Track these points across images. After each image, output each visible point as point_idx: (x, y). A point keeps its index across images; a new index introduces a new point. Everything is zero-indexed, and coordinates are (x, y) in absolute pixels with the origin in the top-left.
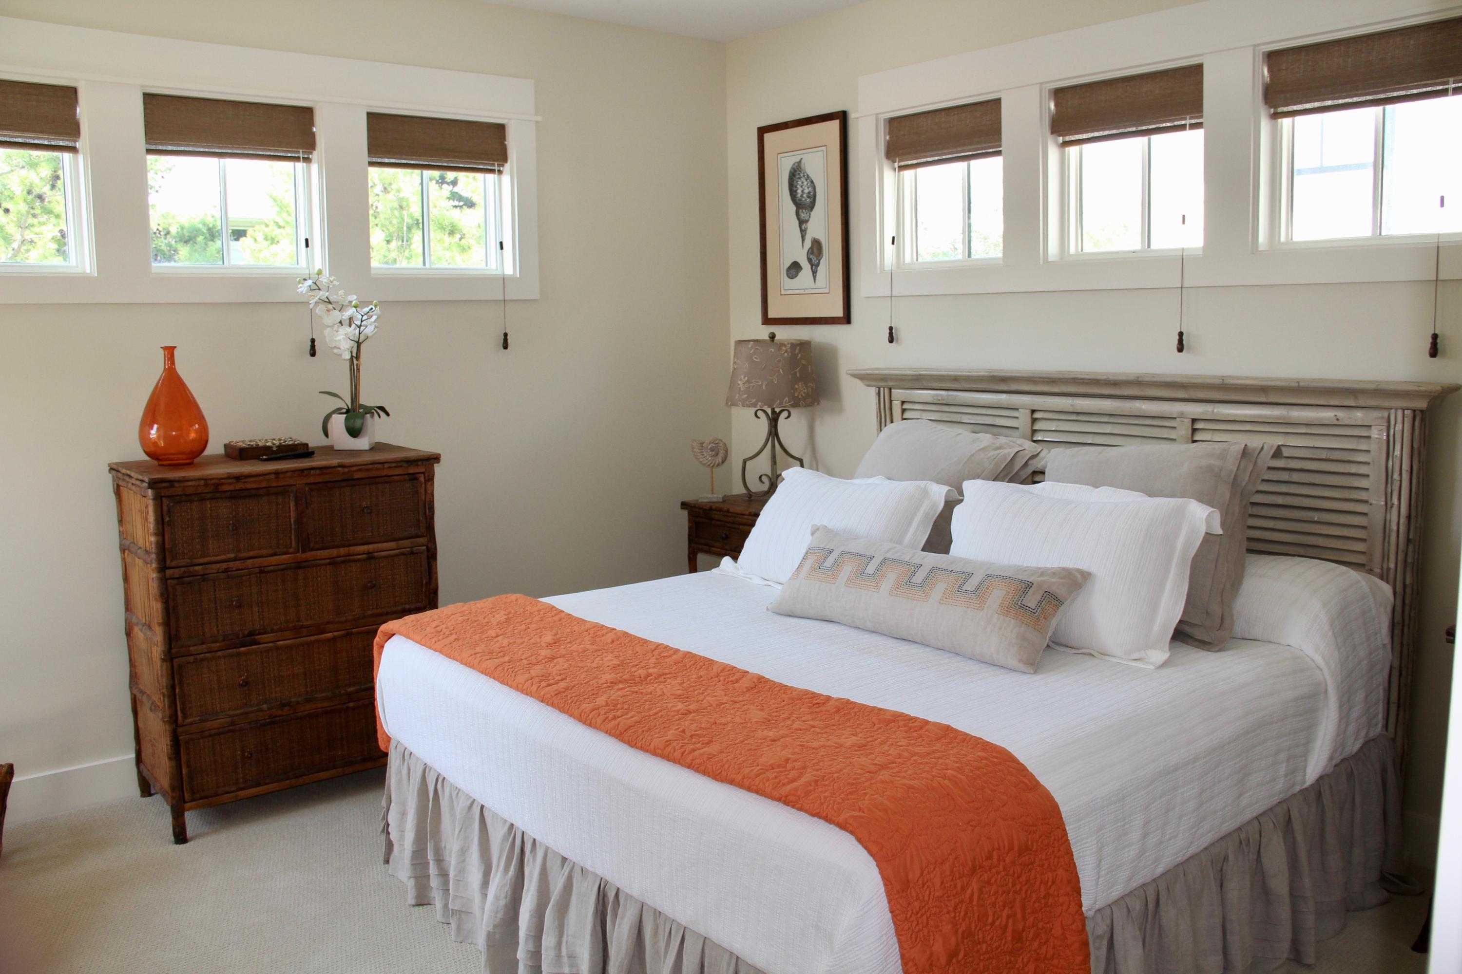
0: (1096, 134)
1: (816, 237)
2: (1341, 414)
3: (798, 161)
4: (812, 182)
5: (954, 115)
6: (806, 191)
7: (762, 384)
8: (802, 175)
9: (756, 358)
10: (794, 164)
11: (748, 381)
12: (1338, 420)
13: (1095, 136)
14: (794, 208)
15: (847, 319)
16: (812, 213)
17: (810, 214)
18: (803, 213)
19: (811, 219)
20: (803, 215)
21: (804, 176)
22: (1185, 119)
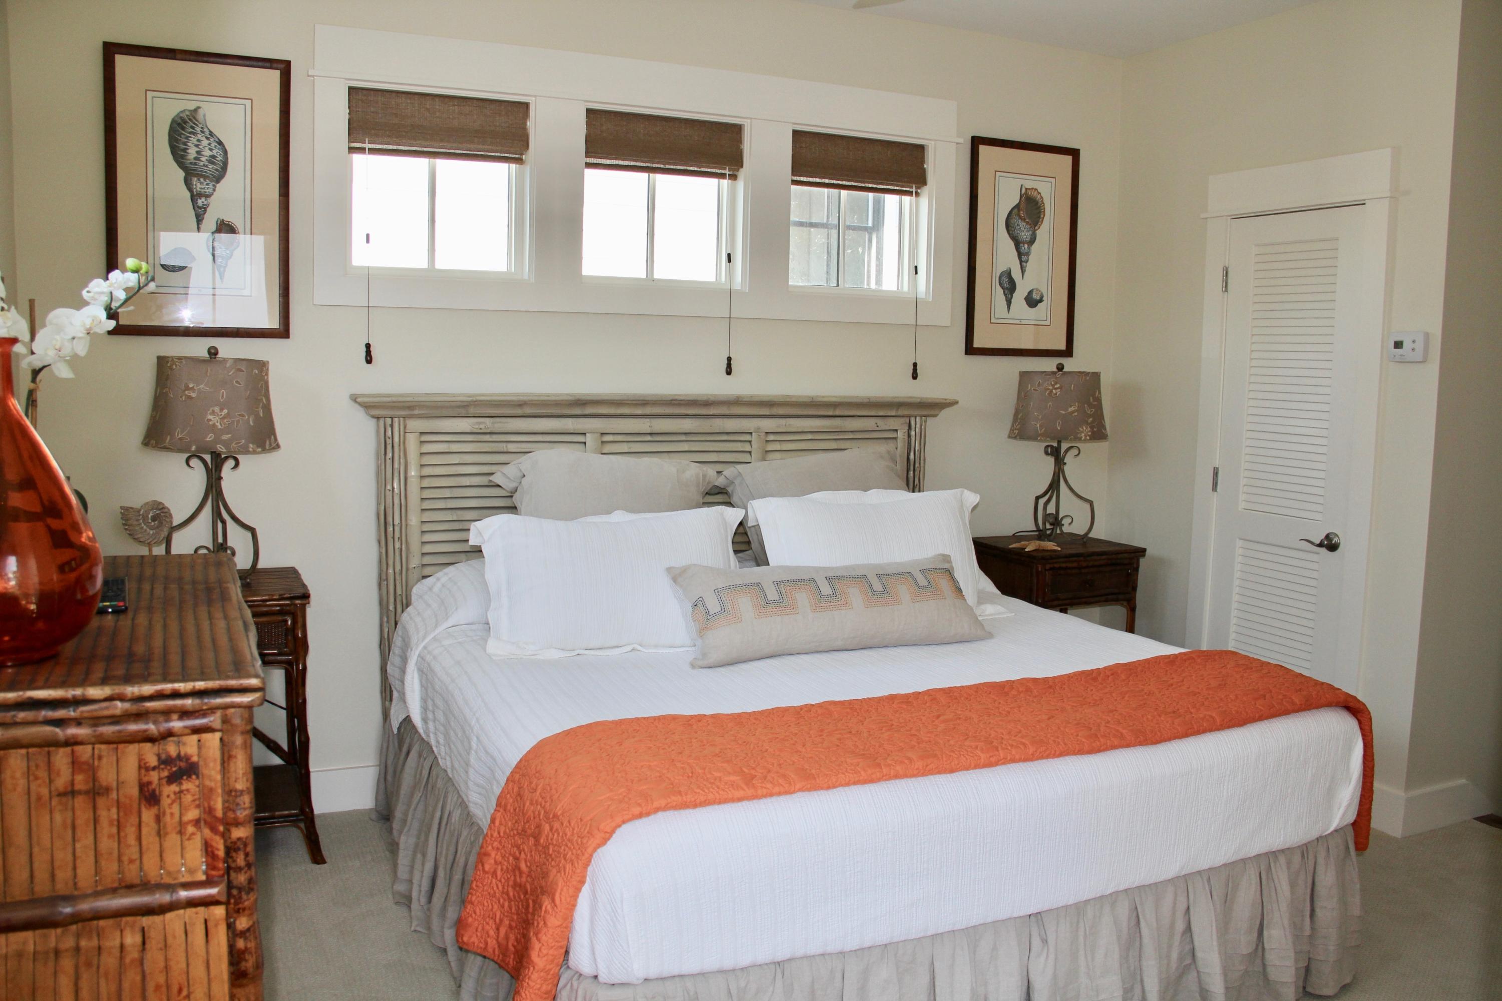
0: (621, 163)
1: (226, 219)
2: (880, 422)
3: (193, 108)
4: (220, 143)
5: (454, 105)
6: (207, 153)
7: (249, 418)
8: (198, 129)
9: (237, 382)
10: (184, 111)
11: (228, 416)
12: (878, 426)
13: (620, 164)
14: (181, 174)
15: (284, 332)
16: (218, 186)
17: (214, 186)
18: (201, 183)
19: (215, 193)
20: (199, 185)
21: (203, 132)
22: (725, 169)
